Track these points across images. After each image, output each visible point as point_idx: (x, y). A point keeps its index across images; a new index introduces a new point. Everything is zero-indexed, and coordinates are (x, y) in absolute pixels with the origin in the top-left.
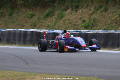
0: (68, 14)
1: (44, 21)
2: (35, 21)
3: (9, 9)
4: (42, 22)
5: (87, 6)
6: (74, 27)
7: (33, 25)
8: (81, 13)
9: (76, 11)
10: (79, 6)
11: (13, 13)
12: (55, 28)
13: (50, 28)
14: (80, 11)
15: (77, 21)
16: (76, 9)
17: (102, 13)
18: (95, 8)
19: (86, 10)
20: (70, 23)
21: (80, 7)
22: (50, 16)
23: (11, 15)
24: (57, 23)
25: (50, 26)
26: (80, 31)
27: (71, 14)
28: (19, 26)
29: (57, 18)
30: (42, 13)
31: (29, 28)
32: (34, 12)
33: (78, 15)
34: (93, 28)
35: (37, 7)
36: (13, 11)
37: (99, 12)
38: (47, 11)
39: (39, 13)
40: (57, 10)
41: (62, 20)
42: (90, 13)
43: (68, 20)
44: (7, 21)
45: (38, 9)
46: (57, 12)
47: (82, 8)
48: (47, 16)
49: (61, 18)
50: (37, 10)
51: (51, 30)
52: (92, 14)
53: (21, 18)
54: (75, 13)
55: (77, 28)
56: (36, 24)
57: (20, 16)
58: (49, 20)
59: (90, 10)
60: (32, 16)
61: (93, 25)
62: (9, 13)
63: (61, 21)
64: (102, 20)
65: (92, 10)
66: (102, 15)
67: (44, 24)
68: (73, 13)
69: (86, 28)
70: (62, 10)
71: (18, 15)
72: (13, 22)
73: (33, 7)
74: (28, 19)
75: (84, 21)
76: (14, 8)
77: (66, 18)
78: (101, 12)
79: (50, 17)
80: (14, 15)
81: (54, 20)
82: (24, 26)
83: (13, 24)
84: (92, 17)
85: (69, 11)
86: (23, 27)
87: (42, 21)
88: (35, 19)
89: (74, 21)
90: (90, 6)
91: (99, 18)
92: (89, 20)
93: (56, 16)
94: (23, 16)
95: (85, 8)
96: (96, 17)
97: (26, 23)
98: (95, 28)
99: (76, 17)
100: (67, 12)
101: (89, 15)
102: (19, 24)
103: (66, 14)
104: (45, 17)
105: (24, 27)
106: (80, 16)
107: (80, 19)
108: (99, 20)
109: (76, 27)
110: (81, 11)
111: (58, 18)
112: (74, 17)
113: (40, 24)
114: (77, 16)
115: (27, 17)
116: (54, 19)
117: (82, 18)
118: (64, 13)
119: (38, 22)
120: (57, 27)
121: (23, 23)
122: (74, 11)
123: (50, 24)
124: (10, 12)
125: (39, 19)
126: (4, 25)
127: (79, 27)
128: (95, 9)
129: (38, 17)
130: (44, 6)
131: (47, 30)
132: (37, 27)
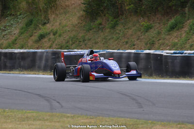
1: (168, 37)
2: (153, 37)
3: (111, 18)
4: (164, 39)
7: (150, 43)
11: (117, 24)
12: (185, 47)
13: (178, 48)
22: (177, 28)
23: (113, 27)
24: (189, 40)
25: (177, 45)
28: (127, 46)
29: (188, 32)
30: (164, 24)
31: (142, 48)
32: (151, 22)
35: (156, 15)
36: (116, 21)
38: (172, 21)
39: (159, 23)
40: (188, 19)
44: (107, 38)
45: (158, 18)
46: (188, 22)
48: (172, 28)
50: (156, 19)
51: (178, 52)
53: (130, 32)
56: (154, 41)
57: (128, 28)
58: (175, 34)
60: (148, 29)
62: (110, 25)
67: (167, 42)
71: (126, 27)
72: (118, 39)
73: (150, 15)
74: (141, 33)
76: (119, 16)
79: (178, 30)
80: (119, 28)
81: (184, 35)
82: (134, 45)
83: (117, 42)
86: (133, 47)
87: (163, 36)
88: (152, 33)
93: (186, 29)
94: (133, 28)
97: (138, 40)
102: (127, 43)
104: (169, 31)
105: (136, 47)
111: (190, 32)
113: (160, 41)
115: (140, 31)
116: (183, 33)
119: (157, 38)
120: (188, 46)
121: (133, 40)
123: (176, 41)
124: (112, 22)
125: (159, 33)
126: (103, 44)
129: (157, 30)
130: (168, 13)
131: (172, 52)
132: (156, 46)
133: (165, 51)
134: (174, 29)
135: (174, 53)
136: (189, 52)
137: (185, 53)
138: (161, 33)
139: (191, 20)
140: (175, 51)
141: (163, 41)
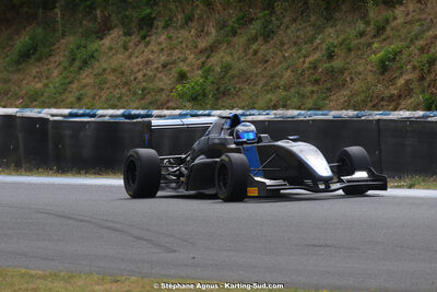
0: (111, 49)
1: (15, 77)
4: (7, 81)
5: (189, 19)
6: (144, 96)
8: (164, 45)
9: (144, 37)
10: (154, 18)
14: (160, 38)
15: (151, 74)
16: (143, 33)
17: (254, 47)
18: (222, 26)
20: (126, 84)
21: (160, 23)
22: (37, 56)
24: (70, 83)
25: (42, 95)
26: (207, 112)
27: (125, 48)
29: (66, 64)
33: (153, 52)
37: (240, 41)
38: (24, 40)
40: (63, 35)
41: (87, 71)
42: (202, 44)
43: (114, 70)
46: (63, 41)
47: (166, 26)
48: (26, 56)
49: (85, 63)
52: (212, 49)
54: (142, 45)
55: (156, 101)
58: (34, 71)
59: (202, 33)
61: (221, 90)
63: (86, 77)
64: (255, 71)
65: (208, 34)
66: (256, 52)
68: (131, 44)
70: (87, 35)
75: (182, 77)
77: (104, 66)
78: (249, 40)
79: (39, 60)
81: (56, 73)
84: (214, 60)
85: (114, 38)
89: (140, 75)
90: (200, 17)
91: (242, 65)
92: (200, 72)
93: (60, 57)
95: (182, 27)
96: (228, 58)
99: (148, 62)
100: (107, 42)
101: (202, 52)
103: (105, 49)
104: (18, 63)
106: (163, 58)
107: (164, 66)
108: (242, 73)
109: (149, 98)
110: (163, 37)
111: (71, 65)
112: (139, 60)
114: (151, 57)
117: (174, 63)
118: (94, 46)
120: (71, 98)
122: (135, 38)
123: (39, 86)
127: (163, 97)
128: (221, 29)
131: (66, 111)
133: (46, 110)
134: (29, 57)
139: (71, 38)
140: (75, 111)
141: (5, 87)
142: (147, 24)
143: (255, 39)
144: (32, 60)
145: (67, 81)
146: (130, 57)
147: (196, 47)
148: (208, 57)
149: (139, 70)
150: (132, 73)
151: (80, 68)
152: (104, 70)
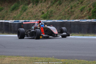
0: (30, 7)
1: (11, 14)
2: (4, 14)
4: (9, 15)
5: (45, 1)
6: (35, 17)
7: (2, 17)
8: (40, 7)
9: (36, 5)
12: (20, 19)
13: (16, 19)
14: (39, 5)
15: (37, 13)
16: (36, 4)
17: (57, 7)
19: (44, 4)
20: (32, 15)
21: (40, 2)
24: (21, 15)
27: (33, 7)
30: (9, 8)
32: (3, 6)
33: (38, 8)
34: (50, 18)
37: (55, 5)
38: (13, 6)
39: (7, 7)
41: (25, 12)
42: (48, 6)
43: (30, 12)
45: (6, 4)
46: (21, 6)
47: (41, 2)
49: (25, 10)
50: (5, 5)
51: (16, 21)
52: (49, 7)
54: (36, 7)
55: (38, 18)
56: (4, 16)
58: (15, 12)
59: (48, 4)
60: (1, 10)
61: (50, 16)
63: (25, 14)
64: (57, 12)
65: (49, 4)
66: (58, 8)
67: (11, 16)
69: (45, 18)
70: (25, 5)
73: (2, 3)
75: (43, 13)
77: (28, 11)
78: (56, 5)
79: (16, 10)
81: (19, 13)
84: (49, 10)
85: (31, 5)
87: (9, 13)
88: (3, 12)
89: (35, 13)
91: (55, 10)
92: (47, 12)
93: (20, 9)
95: (44, 3)
96: (52, 9)
98: (52, 18)
99: (37, 10)
100: (29, 6)
101: (47, 8)
103: (29, 7)
104: (12, 11)
106: (40, 9)
107: (40, 11)
108: (55, 12)
109: (36, 18)
110: (40, 5)
111: (22, 11)
113: (7, 16)
114: (37, 9)
116: (19, 11)
117: (42, 10)
118: (27, 7)
119: (6, 14)
120: (21, 18)
122: (35, 5)
123: (15, 15)
125: (7, 12)
127: (39, 18)
128: (51, 3)
129: (6, 10)
130: (11, 2)
131: (13, 21)
132: (6, 18)
134: (14, 10)
135: (15, 22)
136: (22, 21)
137: (20, 22)
138: (8, 12)
139: (23, 5)
141: (9, 16)
142: (37, 2)
143: (57, 5)
144: (15, 10)
145: (21, 14)
146: (34, 9)
147: (46, 7)
148: (48, 9)
149: (35, 12)
150: (33, 12)
151: (24, 12)
152: (28, 12)
